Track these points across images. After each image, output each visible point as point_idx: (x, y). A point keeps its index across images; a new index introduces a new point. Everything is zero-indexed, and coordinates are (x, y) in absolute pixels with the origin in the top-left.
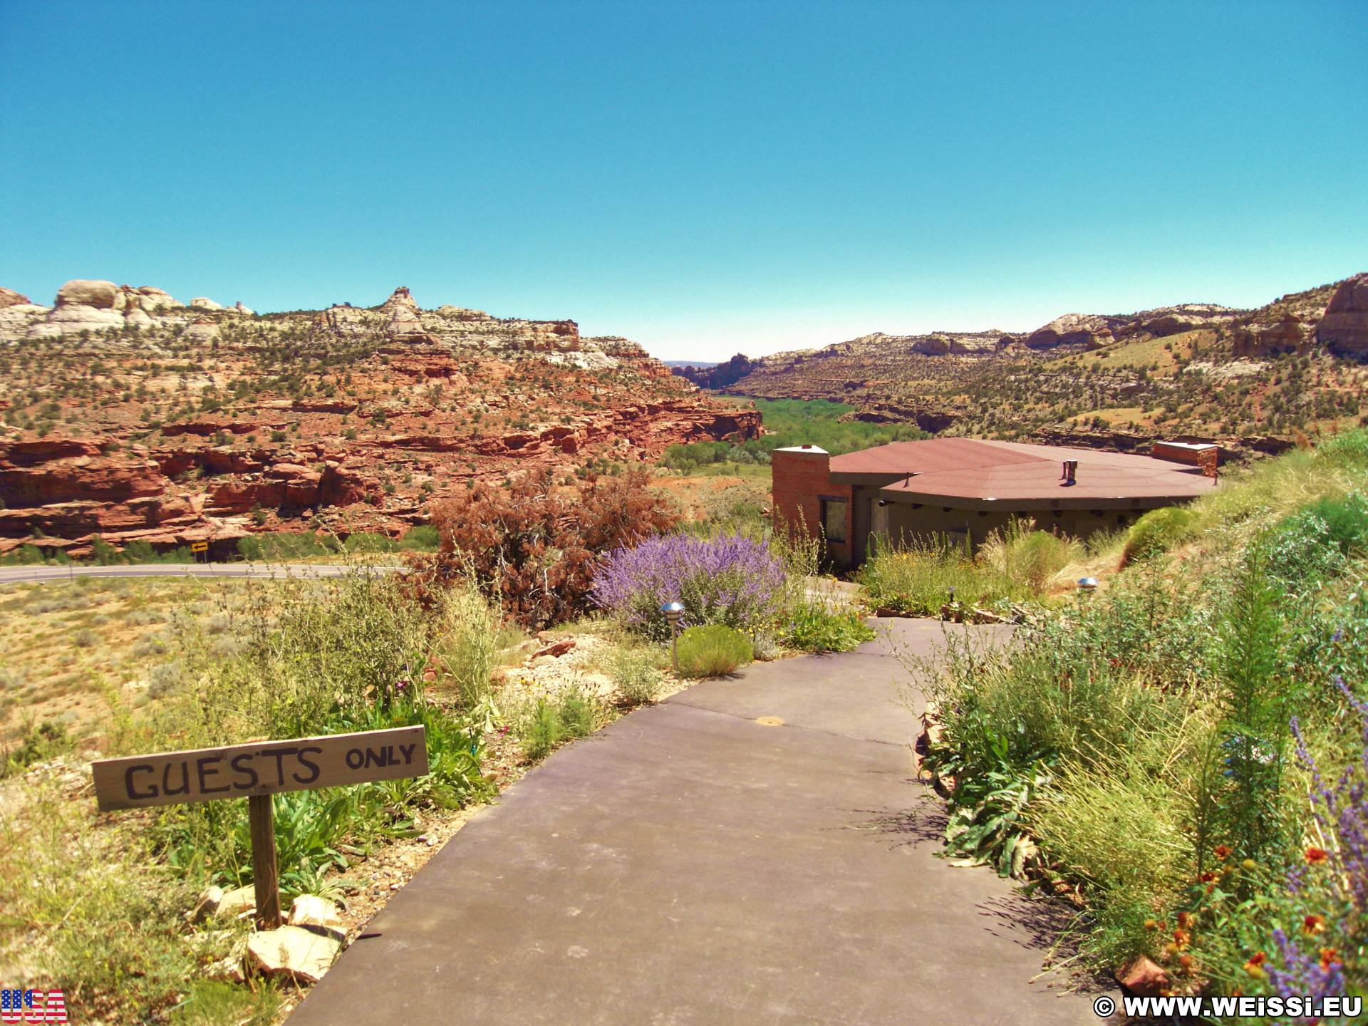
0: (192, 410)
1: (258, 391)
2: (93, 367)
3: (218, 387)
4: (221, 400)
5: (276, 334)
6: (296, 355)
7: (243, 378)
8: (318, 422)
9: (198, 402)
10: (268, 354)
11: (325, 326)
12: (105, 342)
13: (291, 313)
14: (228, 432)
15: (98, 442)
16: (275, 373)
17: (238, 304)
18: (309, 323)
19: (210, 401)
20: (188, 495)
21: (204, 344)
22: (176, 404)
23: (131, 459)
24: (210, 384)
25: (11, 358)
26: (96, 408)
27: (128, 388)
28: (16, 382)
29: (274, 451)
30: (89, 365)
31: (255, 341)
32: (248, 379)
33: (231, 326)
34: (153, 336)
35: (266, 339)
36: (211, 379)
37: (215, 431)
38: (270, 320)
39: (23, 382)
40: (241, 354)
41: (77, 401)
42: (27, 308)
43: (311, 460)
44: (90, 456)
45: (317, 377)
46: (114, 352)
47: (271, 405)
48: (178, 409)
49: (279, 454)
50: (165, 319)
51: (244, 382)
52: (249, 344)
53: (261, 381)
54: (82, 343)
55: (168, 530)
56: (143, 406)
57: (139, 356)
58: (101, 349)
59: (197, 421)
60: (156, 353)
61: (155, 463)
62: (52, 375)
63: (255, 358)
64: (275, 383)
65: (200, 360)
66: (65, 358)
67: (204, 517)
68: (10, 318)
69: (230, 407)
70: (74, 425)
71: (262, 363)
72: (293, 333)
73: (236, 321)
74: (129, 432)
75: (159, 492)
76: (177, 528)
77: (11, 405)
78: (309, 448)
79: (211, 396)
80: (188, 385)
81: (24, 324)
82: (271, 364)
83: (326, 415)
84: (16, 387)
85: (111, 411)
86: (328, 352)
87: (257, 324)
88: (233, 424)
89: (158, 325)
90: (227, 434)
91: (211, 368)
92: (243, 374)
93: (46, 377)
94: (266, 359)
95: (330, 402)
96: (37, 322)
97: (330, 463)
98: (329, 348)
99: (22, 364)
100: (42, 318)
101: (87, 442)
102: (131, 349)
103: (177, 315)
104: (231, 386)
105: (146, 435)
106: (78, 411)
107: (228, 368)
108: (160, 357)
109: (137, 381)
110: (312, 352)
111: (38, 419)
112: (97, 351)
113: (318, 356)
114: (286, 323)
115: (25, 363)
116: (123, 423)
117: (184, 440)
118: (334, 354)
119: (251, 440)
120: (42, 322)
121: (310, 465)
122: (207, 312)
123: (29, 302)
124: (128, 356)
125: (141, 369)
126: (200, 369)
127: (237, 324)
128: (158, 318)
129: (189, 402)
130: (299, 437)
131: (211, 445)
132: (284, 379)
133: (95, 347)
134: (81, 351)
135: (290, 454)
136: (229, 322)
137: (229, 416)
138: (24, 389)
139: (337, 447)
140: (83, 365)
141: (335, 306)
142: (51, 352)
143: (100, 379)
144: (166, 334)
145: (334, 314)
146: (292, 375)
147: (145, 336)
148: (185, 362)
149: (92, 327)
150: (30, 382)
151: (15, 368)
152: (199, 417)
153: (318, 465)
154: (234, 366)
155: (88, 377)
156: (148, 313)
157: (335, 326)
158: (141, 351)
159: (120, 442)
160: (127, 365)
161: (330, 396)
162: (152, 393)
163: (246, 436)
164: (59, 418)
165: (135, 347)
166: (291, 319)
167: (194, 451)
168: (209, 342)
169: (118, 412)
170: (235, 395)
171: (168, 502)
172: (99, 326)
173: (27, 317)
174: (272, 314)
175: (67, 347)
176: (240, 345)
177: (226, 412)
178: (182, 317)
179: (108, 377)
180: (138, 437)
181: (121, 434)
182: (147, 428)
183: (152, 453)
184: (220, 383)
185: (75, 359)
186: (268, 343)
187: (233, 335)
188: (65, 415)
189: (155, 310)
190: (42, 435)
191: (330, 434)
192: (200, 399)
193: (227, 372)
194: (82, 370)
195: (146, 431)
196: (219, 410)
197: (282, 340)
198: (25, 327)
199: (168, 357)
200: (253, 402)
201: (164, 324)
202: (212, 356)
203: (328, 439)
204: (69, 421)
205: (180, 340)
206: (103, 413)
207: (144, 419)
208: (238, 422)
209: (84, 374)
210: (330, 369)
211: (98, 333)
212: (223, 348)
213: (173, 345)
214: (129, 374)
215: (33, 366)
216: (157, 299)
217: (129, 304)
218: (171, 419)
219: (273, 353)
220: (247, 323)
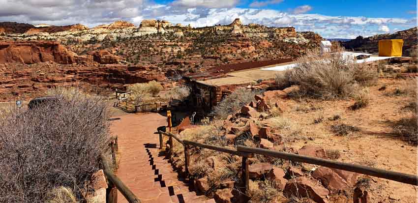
0: (174, 57)
1: (192, 52)
2: (149, 45)
3: (182, 51)
4: (182, 55)
5: (199, 34)
6: (204, 41)
8: (208, 62)
9: (176, 55)
11: (213, 32)
12: (152, 38)
13: (204, 27)
14: (183, 64)
15: (149, 67)
16: (198, 47)
17: (189, 25)
18: (209, 30)
21: (179, 38)
22: (170, 55)
23: (157, 72)
24: (180, 50)
25: (128, 42)
26: (149, 57)
27: (158, 51)
31: (193, 37)
33: (187, 32)
34: (165, 35)
35: (196, 36)
36: (180, 48)
37: (179, 64)
38: (198, 30)
39: (131, 49)
40: (189, 41)
41: (144, 54)
42: (132, 28)
44: (147, 70)
45: (209, 48)
46: (155, 40)
47: (195, 57)
48: (171, 57)
50: (169, 30)
51: (189, 49)
52: (191, 38)
53: (194, 49)
54: (146, 38)
56: (161, 56)
57: (161, 42)
61: (163, 73)
62: (138, 47)
63: (192, 42)
64: (197, 50)
65: (178, 43)
66: (142, 42)
68: (128, 31)
69: (184, 57)
71: (194, 44)
72: (204, 34)
74: (157, 64)
77: (128, 55)
79: (180, 54)
80: (174, 50)
82: (197, 44)
83: (211, 60)
84: (129, 50)
85: (153, 58)
86: (213, 40)
87: (194, 32)
88: (185, 62)
91: (180, 45)
92: (189, 47)
94: (195, 42)
95: (212, 56)
101: (146, 66)
103: (172, 29)
104: (185, 51)
105: (162, 65)
106: (145, 58)
108: (167, 42)
109: (160, 49)
110: (208, 40)
111: (134, 60)
112: (150, 40)
113: (210, 41)
114: (202, 31)
115: (132, 44)
116: (156, 61)
117: (171, 67)
118: (215, 41)
120: (136, 32)
122: (180, 28)
123: (133, 26)
124: (158, 42)
125: (162, 46)
126: (177, 45)
128: (167, 30)
129: (173, 55)
131: (178, 68)
132: (200, 49)
134: (146, 40)
137: (184, 60)
138: (131, 51)
140: (146, 44)
141: (216, 25)
142: (138, 40)
143: (151, 48)
144: (168, 35)
145: (216, 28)
146: (202, 47)
147: (163, 36)
148: (173, 43)
149: (149, 33)
150: (133, 49)
151: (129, 45)
152: (176, 60)
154: (187, 44)
156: (164, 28)
157: (215, 32)
159: (155, 67)
160: (158, 44)
161: (212, 54)
162: (164, 53)
163: (188, 66)
164: (140, 60)
165: (160, 39)
166: (204, 29)
167: (174, 70)
169: (155, 58)
170: (186, 53)
172: (151, 33)
173: (132, 30)
174: (199, 28)
175: (142, 39)
176: (189, 38)
179: (153, 48)
180: (160, 65)
181: (155, 64)
182: (162, 63)
183: (163, 70)
184: (182, 49)
185: (144, 43)
187: (187, 35)
189: (166, 28)
190: (135, 64)
193: (185, 46)
196: (181, 58)
197: (201, 36)
198: (132, 33)
199: (169, 42)
200: (190, 55)
201: (168, 32)
202: (181, 41)
204: (142, 61)
205: (172, 36)
206: (151, 58)
207: (161, 60)
209: (147, 47)
210: (213, 45)
211: (151, 35)
212: (184, 39)
213: (170, 38)
214: (158, 47)
215: (134, 44)
216: (167, 24)
217: (159, 26)
218: (168, 60)
219: (197, 40)
220: (191, 31)
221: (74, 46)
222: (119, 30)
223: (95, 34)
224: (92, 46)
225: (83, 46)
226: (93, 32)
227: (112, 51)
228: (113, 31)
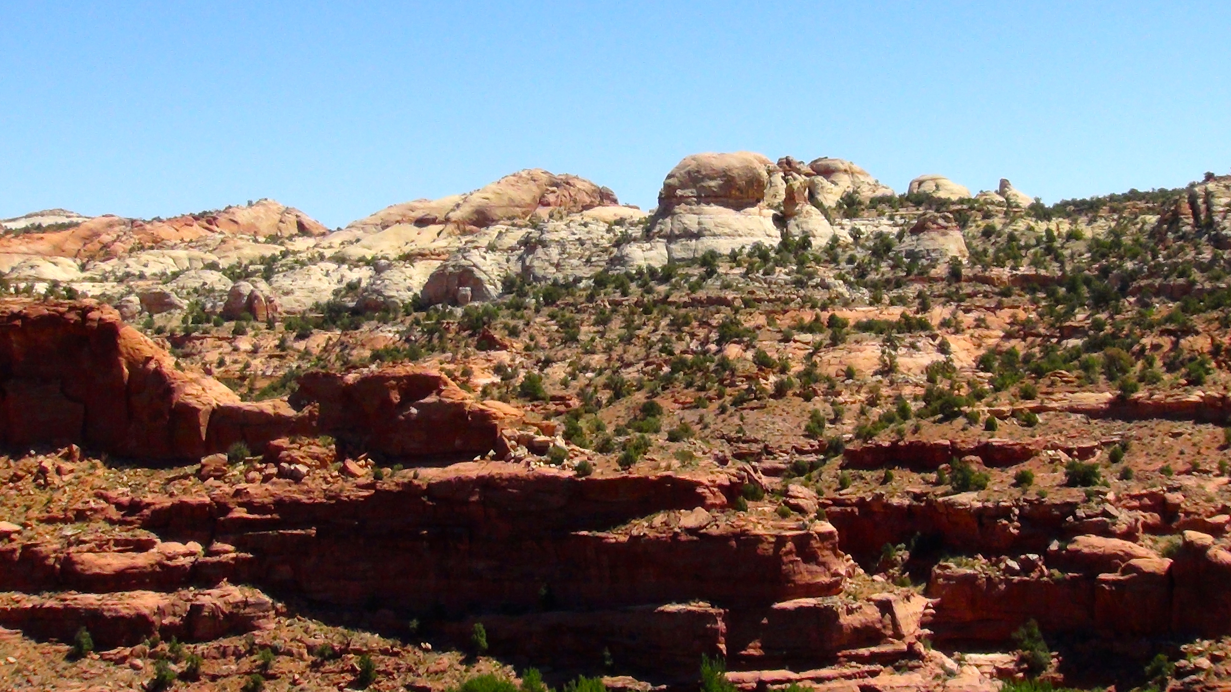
0: (904, 413)
1: (1039, 373)
2: (722, 327)
3: (957, 364)
4: (964, 392)
5: (1079, 246)
6: (1124, 292)
7: (1007, 345)
8: (1169, 441)
9: (916, 398)
10: (1062, 290)
11: (1187, 225)
12: (745, 275)
13: (1112, 198)
14: (974, 463)
15: (723, 479)
16: (1074, 332)
17: (1004, 184)
18: (1152, 219)
19: (941, 394)
20: (891, 597)
21: (933, 272)
22: (873, 402)
23: (784, 515)
24: (942, 358)
25: (579, 311)
26: (723, 410)
27: (784, 370)
28: (586, 359)
29: (1071, 507)
30: (714, 323)
31: (1035, 263)
32: (1019, 346)
33: (988, 233)
34: (834, 260)
35: (1058, 258)
36: (943, 348)
37: (948, 460)
38: (1068, 215)
39: (597, 360)
40: (1006, 293)
41: (690, 395)
42: (609, 212)
43: (1149, 529)
44: (708, 508)
45: (1166, 342)
46: (761, 294)
47: (1065, 404)
48: (876, 412)
49: (1080, 513)
50: (859, 224)
51: (1011, 353)
52: (1024, 270)
53: (1047, 351)
54: (703, 278)
55: (847, 671)
56: (810, 406)
57: (808, 302)
58: (737, 289)
59: (913, 439)
60: (840, 295)
61: (827, 527)
62: (648, 345)
63: (1035, 302)
64: (1075, 354)
65: (924, 307)
66: (672, 309)
67: (920, 647)
68: (581, 233)
69: (982, 408)
70: (683, 446)
71: (1050, 310)
72: (1117, 244)
73: (997, 222)
74: (781, 461)
75: (832, 589)
76: (866, 668)
77: (575, 403)
78: (1146, 501)
79: (943, 385)
80: (899, 360)
81: (605, 243)
82: (1070, 313)
83: (1186, 427)
84: (586, 368)
85: (751, 416)
86: (1194, 283)
87: (1042, 227)
88: (987, 444)
89: (845, 237)
90: (974, 467)
91: (945, 324)
92: (1008, 336)
93: (635, 350)
94: (1058, 302)
95: (1195, 396)
96: (626, 239)
97: (1192, 535)
98: (1196, 275)
99: (596, 323)
100: (637, 232)
101: (704, 480)
102: (791, 289)
103: (881, 214)
104: (984, 364)
105: (813, 466)
106: (691, 416)
107: (980, 323)
108: (847, 304)
109: (802, 353)
110: (1158, 282)
111: (619, 432)
112: (730, 295)
113: (1171, 293)
114: (1101, 222)
115: (603, 320)
116: (772, 442)
117: (886, 480)
118: (1208, 286)
119: (1023, 480)
120: (635, 240)
121: (1147, 539)
122: (941, 204)
123: (615, 201)
124: (787, 302)
125: (809, 329)
126: (924, 326)
127: (999, 227)
128: (845, 221)
129: (899, 399)
130: (1125, 475)
131: (940, 490)
132: (1094, 346)
133: (726, 286)
134: (701, 294)
135: (1105, 513)
136: (982, 224)
137: (977, 429)
138: (600, 372)
139: (1210, 500)
140: (704, 324)
141: (1210, 177)
142: (647, 298)
143: (733, 351)
144: (860, 254)
145: (1209, 195)
146: (1114, 336)
147: (817, 260)
148: (895, 313)
149: (724, 246)
150: (609, 360)
151: (586, 332)
152: (916, 430)
153: (1164, 541)
154: (990, 318)
155: (713, 347)
156: (825, 212)
157: (1211, 224)
158: (809, 292)
159: (765, 480)
160: (784, 322)
161: (1195, 381)
162: (828, 379)
163: (1012, 471)
164: (657, 431)
165: (799, 284)
166: (1113, 210)
167: (906, 502)
168: (941, 270)
169: (763, 417)
170: (991, 381)
171: (850, 611)
172: (735, 244)
173: (608, 231)
174: (1074, 203)
175: (674, 287)
176: (1005, 273)
177: (972, 419)
178: (891, 218)
179: (748, 347)
180: (798, 470)
181: (768, 463)
182: (816, 452)
183: (822, 505)
184: (962, 355)
185: (691, 312)
186: (1062, 268)
187: (991, 251)
188: (667, 423)
189: (839, 206)
190: (626, 463)
191: (1193, 469)
192: (920, 391)
193: (977, 332)
194: (702, 333)
195: (813, 458)
196: (959, 413)
197: (1094, 260)
198: (605, 250)
199: (862, 302)
200: (1027, 395)
201: (856, 234)
202: (948, 298)
203: (1190, 482)
204: (673, 437)
205: (884, 267)
206: (736, 420)
207: (810, 433)
208: (996, 441)
209: (705, 342)
210: (1197, 321)
211: (734, 258)
212: (969, 280)
213: (873, 276)
214: (786, 339)
215: (616, 327)
216: (845, 184)
217: (791, 197)
218: (862, 434)
219: (1072, 287)
220: (1021, 225)
221: (227, 347)
222: (519, 234)
223: (363, 261)
224: (344, 346)
225: (282, 346)
226: (356, 252)
227: (467, 373)
228: (484, 242)
